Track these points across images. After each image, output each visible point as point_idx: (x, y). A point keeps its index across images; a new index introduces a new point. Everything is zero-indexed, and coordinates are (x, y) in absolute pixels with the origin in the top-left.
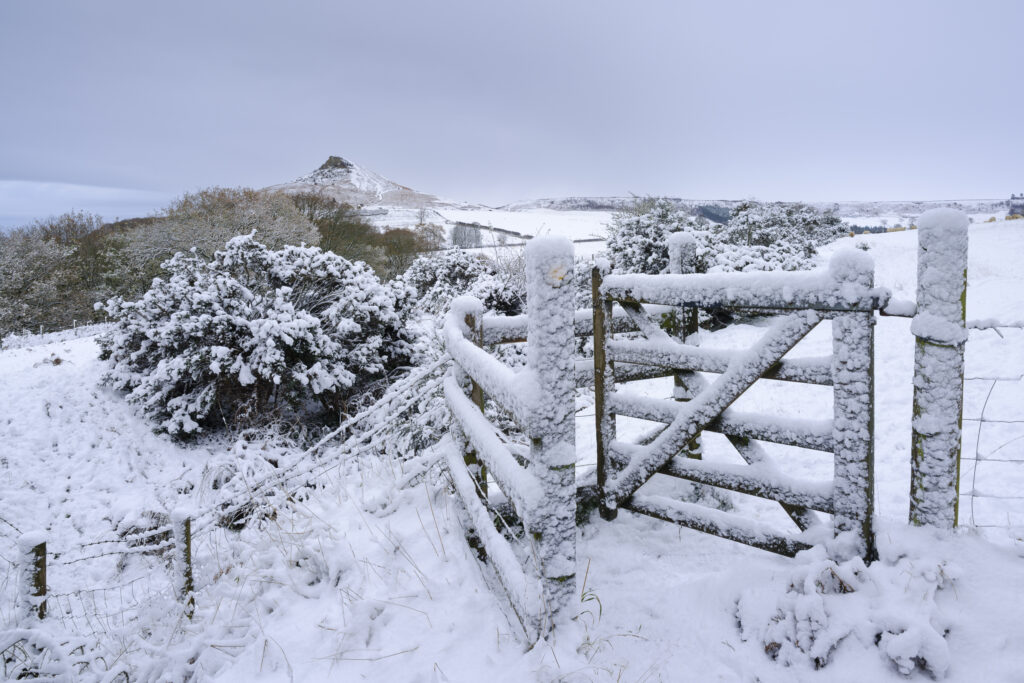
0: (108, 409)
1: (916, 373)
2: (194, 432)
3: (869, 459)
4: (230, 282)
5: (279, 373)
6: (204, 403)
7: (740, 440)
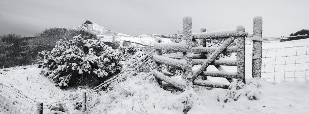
0: (43, 80)
1: (253, 48)
2: (66, 86)
3: (244, 66)
4: (76, 47)
5: (90, 71)
6: (68, 78)
7: (218, 66)
